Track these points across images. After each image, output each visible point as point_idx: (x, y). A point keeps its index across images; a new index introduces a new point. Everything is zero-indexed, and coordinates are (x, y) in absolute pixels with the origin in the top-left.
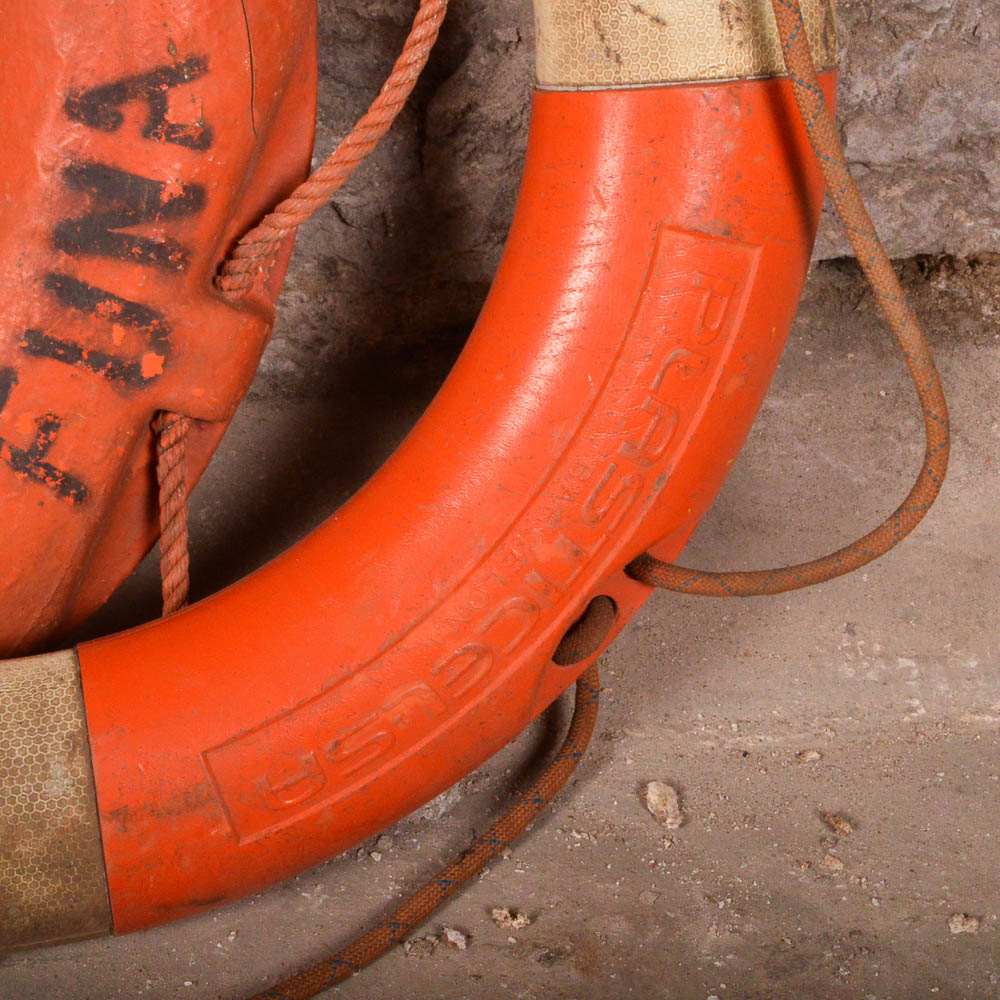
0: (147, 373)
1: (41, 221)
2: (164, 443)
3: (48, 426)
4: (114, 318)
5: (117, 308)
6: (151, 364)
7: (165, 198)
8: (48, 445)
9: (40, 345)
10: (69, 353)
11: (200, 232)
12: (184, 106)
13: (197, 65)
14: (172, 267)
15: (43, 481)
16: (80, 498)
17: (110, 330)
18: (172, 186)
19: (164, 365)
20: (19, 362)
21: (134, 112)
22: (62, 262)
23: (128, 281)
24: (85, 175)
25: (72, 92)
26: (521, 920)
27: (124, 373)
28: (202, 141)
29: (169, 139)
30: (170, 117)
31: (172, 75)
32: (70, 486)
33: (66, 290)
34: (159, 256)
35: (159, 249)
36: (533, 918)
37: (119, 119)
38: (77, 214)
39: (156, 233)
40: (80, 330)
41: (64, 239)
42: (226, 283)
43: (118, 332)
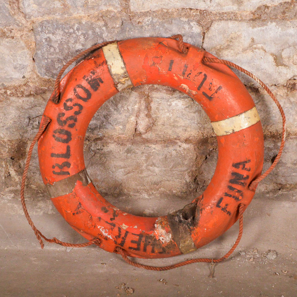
0: (240, 199)
1: (228, 179)
2: (240, 207)
3: (227, 205)
4: (236, 192)
5: (237, 191)
6: (240, 198)
7: (244, 177)
8: (226, 208)
9: (227, 195)
10: (230, 196)
11: (248, 181)
12: (247, 166)
13: (249, 161)
14: (244, 186)
15: (225, 212)
16: (230, 214)
17: (235, 193)
18: (245, 176)
19: (242, 198)
20: (224, 197)
21: (241, 166)
22: (230, 184)
23: (238, 187)
24: (234, 174)
25: (233, 164)
26: (286, 272)
27: (237, 199)
28: (249, 170)
29: (245, 170)
30: (245, 167)
31: (246, 162)
32: (229, 213)
33: (230, 188)
34: (242, 184)
35: (243, 183)
36: (288, 272)
37: (239, 167)
38: (233, 178)
39: (243, 181)
40: (232, 193)
41: (231, 181)
42: (250, 187)
43: (237, 193)
